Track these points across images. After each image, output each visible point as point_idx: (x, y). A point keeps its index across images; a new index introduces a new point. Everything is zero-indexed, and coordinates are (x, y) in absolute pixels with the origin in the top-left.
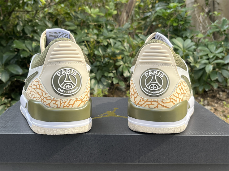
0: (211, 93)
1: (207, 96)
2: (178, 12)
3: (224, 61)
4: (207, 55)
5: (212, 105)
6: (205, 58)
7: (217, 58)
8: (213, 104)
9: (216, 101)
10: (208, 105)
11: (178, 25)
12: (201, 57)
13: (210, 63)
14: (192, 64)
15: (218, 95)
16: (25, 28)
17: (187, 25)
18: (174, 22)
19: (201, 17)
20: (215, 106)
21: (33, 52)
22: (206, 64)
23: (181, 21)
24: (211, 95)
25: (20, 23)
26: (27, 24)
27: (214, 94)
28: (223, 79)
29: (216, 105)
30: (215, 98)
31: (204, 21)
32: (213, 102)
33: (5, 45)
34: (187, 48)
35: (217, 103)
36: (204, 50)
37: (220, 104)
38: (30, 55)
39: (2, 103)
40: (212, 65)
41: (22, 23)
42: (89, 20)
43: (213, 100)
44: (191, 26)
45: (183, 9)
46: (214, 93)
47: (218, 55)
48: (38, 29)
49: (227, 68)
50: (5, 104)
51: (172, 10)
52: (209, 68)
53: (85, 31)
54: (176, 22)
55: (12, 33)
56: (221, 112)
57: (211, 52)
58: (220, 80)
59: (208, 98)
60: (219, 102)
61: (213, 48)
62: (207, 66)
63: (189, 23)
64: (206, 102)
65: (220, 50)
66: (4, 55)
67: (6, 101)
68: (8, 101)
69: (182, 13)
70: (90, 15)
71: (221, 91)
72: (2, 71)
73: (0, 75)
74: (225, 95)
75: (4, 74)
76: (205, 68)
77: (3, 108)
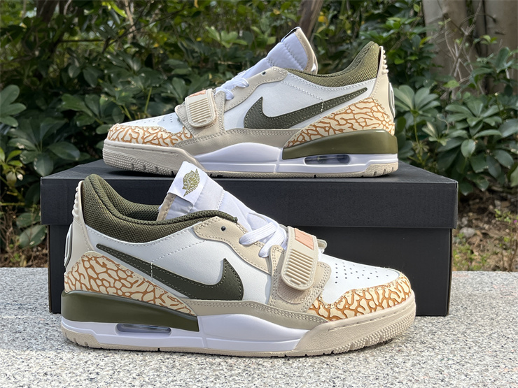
0: (478, 203)
1: (468, 208)
2: (405, 34)
3: (501, 132)
4: (464, 120)
5: (477, 227)
6: (460, 126)
7: (487, 127)
8: (481, 225)
9: (486, 219)
10: (469, 225)
11: (406, 62)
12: (453, 127)
13: (470, 137)
14: (431, 139)
15: (491, 207)
16: (84, 71)
17: (425, 63)
18: (397, 57)
19: (457, 48)
20: (484, 229)
21: (101, 117)
22: (460, 138)
23: (412, 54)
24: (477, 206)
25: (74, 62)
26: (87, 65)
27: (482, 206)
28: (500, 169)
29: (486, 226)
30: (486, 214)
31: (461, 56)
32: (481, 220)
33: (43, 108)
34: (421, 105)
35: (489, 222)
36: (459, 110)
37: (495, 223)
38: (96, 122)
40: (474, 140)
41: (79, 62)
42: (218, 56)
43: (480, 217)
44: (434, 65)
45: (418, 30)
46: (483, 203)
47: (488, 121)
48: (112, 73)
49: (508, 146)
51: (392, 31)
52: (470, 147)
53: (208, 76)
54: (400, 57)
55: (58, 85)
56: (496, 239)
57: (474, 116)
58: (493, 172)
59: (471, 214)
60: (493, 221)
61: (478, 106)
62: (465, 143)
63: (429, 57)
64: (465, 221)
65: (490, 111)
66: (42, 125)
69: (413, 36)
70: (219, 45)
71: (497, 199)
72: (39, 155)
73: (35, 163)
74: (507, 207)
75: (42, 161)
76: (459, 147)
77: (42, 230)
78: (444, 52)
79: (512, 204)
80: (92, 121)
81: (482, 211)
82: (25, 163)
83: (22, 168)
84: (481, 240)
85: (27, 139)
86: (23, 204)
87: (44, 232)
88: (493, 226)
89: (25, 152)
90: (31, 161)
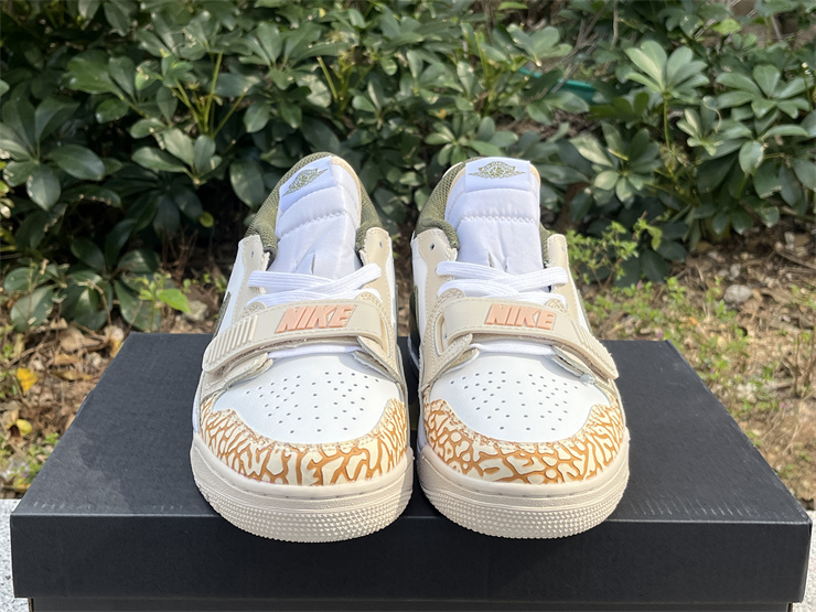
0: (757, 235)
1: (741, 246)
3: (806, 128)
4: (748, 105)
5: (755, 282)
6: (739, 115)
7: (785, 119)
8: (761, 278)
9: (769, 266)
10: (742, 280)
12: (727, 115)
13: (755, 135)
14: (691, 143)
15: (779, 246)
20: (766, 286)
21: (137, 99)
24: (755, 242)
27: (764, 240)
28: (800, 192)
29: (770, 282)
30: (770, 256)
32: (761, 268)
34: (678, 81)
35: (773, 273)
37: (784, 276)
39: (43, 281)
40: (762, 143)
43: (759, 262)
46: (767, 235)
47: (786, 106)
50: (50, 282)
52: (754, 154)
56: (785, 306)
57: (765, 96)
58: (788, 196)
59: (745, 256)
60: (782, 271)
61: (770, 77)
62: (745, 147)
64: (735, 270)
65: (795, 86)
66: (38, 113)
67: (53, 270)
68: (58, 271)
71: (789, 230)
72: (36, 168)
73: (29, 185)
74: (805, 246)
75: (41, 181)
76: (737, 152)
77: (47, 299)
79: (813, 239)
80: (124, 112)
81: (764, 250)
82: (13, 185)
83: (8, 195)
84: (761, 308)
85: (15, 141)
86: (12, 248)
87: (50, 301)
88: (780, 280)
89: (12, 164)
90: (23, 180)
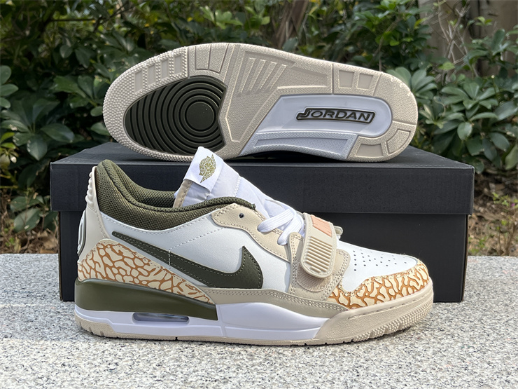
2: (401, 16)
3: (498, 114)
4: (461, 103)
6: (456, 109)
7: (483, 109)
8: (476, 208)
9: (481, 202)
11: (401, 43)
12: (449, 109)
13: (466, 120)
14: (428, 122)
15: (486, 190)
16: (76, 51)
17: (420, 45)
18: (392, 38)
19: (451, 30)
20: (479, 212)
21: (94, 98)
22: (456, 121)
23: (407, 36)
25: (65, 41)
26: (79, 45)
27: (477, 188)
28: (496, 152)
29: (482, 209)
30: (481, 196)
31: (456, 38)
32: (476, 203)
33: (35, 88)
34: (418, 88)
35: (484, 205)
36: (455, 93)
37: (490, 206)
38: (89, 104)
39: (34, 204)
40: (471, 123)
41: (71, 42)
42: (212, 37)
44: (429, 47)
45: (412, 11)
46: (478, 186)
47: (484, 103)
48: (105, 53)
49: (504, 129)
50: (38, 205)
51: (387, 12)
52: (466, 129)
54: (395, 38)
55: (50, 65)
56: (492, 222)
57: (470, 98)
58: (488, 155)
60: (488, 204)
61: (474, 88)
62: (461, 126)
63: (424, 39)
65: (487, 94)
66: (35, 106)
67: (41, 200)
68: (44, 200)
69: (408, 17)
70: (214, 25)
71: (492, 182)
72: (32, 137)
73: (28, 145)
74: (502, 190)
75: (36, 144)
76: (456, 129)
77: (36, 215)
78: (438, 34)
79: (507, 187)
80: (86, 103)
81: (478, 194)
82: (18, 145)
83: (15, 150)
84: (477, 223)
85: (20, 121)
86: (15, 187)
87: (38, 216)
88: (488, 209)
89: (18, 134)
90: (25, 143)
